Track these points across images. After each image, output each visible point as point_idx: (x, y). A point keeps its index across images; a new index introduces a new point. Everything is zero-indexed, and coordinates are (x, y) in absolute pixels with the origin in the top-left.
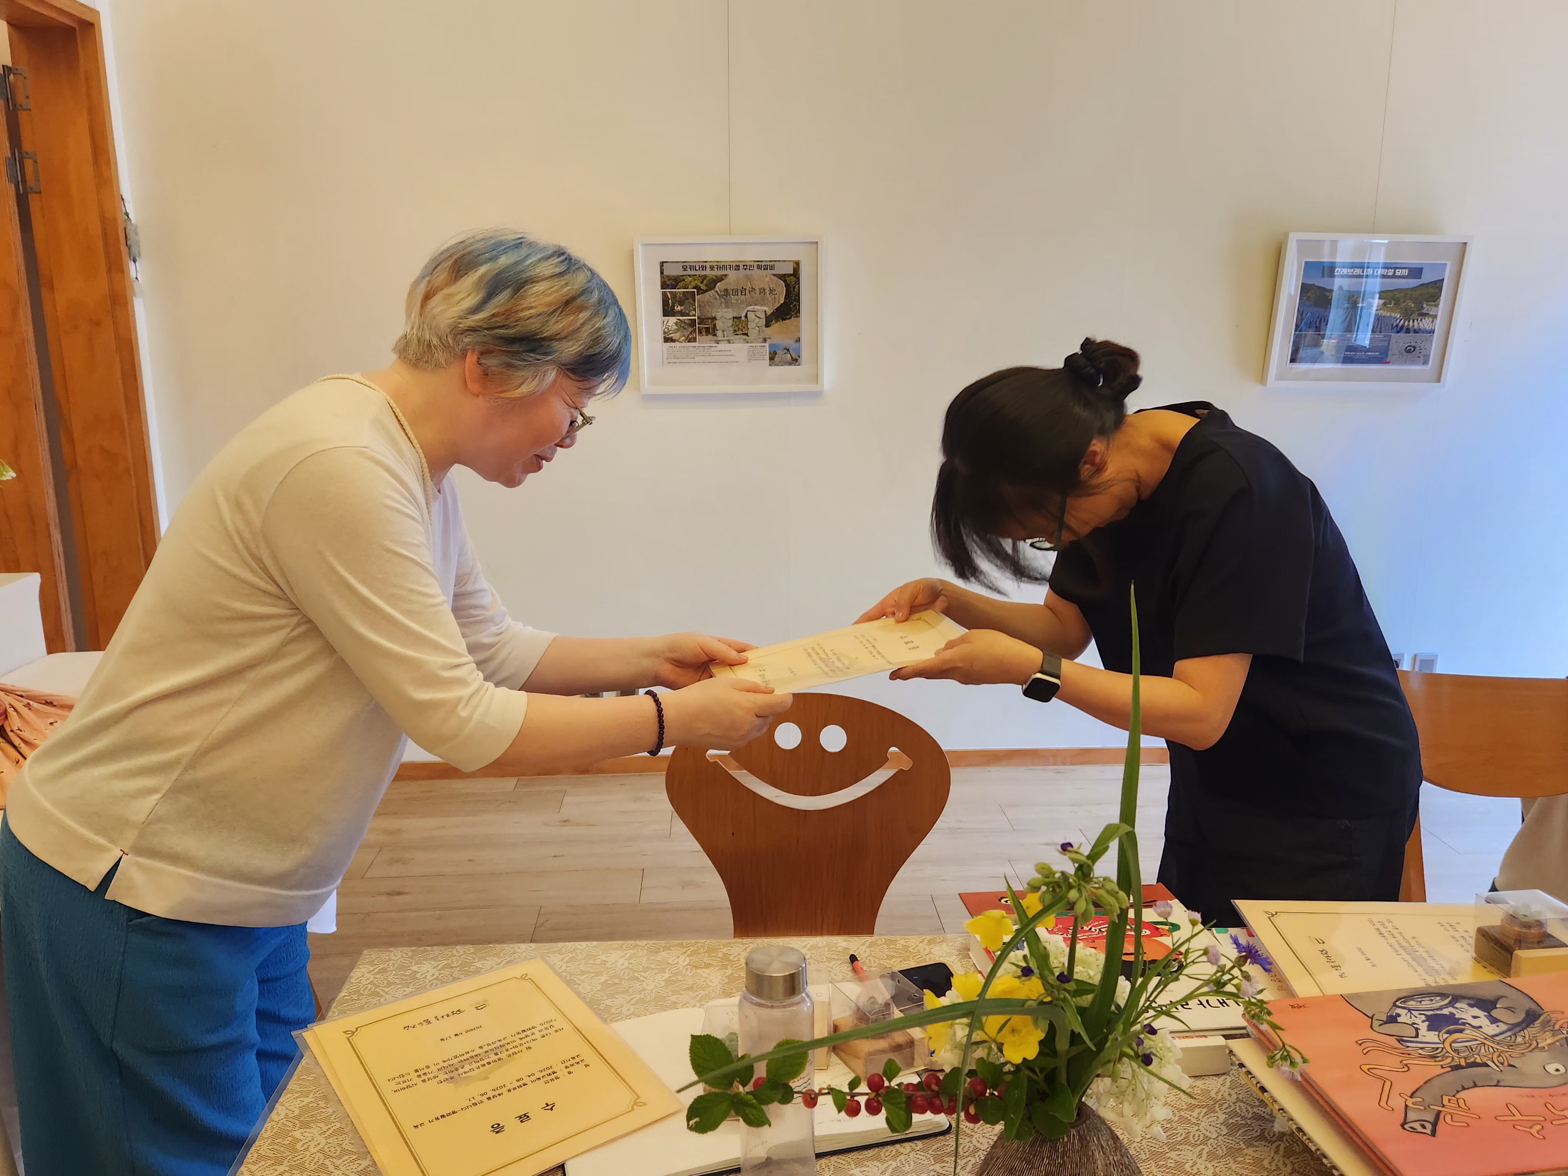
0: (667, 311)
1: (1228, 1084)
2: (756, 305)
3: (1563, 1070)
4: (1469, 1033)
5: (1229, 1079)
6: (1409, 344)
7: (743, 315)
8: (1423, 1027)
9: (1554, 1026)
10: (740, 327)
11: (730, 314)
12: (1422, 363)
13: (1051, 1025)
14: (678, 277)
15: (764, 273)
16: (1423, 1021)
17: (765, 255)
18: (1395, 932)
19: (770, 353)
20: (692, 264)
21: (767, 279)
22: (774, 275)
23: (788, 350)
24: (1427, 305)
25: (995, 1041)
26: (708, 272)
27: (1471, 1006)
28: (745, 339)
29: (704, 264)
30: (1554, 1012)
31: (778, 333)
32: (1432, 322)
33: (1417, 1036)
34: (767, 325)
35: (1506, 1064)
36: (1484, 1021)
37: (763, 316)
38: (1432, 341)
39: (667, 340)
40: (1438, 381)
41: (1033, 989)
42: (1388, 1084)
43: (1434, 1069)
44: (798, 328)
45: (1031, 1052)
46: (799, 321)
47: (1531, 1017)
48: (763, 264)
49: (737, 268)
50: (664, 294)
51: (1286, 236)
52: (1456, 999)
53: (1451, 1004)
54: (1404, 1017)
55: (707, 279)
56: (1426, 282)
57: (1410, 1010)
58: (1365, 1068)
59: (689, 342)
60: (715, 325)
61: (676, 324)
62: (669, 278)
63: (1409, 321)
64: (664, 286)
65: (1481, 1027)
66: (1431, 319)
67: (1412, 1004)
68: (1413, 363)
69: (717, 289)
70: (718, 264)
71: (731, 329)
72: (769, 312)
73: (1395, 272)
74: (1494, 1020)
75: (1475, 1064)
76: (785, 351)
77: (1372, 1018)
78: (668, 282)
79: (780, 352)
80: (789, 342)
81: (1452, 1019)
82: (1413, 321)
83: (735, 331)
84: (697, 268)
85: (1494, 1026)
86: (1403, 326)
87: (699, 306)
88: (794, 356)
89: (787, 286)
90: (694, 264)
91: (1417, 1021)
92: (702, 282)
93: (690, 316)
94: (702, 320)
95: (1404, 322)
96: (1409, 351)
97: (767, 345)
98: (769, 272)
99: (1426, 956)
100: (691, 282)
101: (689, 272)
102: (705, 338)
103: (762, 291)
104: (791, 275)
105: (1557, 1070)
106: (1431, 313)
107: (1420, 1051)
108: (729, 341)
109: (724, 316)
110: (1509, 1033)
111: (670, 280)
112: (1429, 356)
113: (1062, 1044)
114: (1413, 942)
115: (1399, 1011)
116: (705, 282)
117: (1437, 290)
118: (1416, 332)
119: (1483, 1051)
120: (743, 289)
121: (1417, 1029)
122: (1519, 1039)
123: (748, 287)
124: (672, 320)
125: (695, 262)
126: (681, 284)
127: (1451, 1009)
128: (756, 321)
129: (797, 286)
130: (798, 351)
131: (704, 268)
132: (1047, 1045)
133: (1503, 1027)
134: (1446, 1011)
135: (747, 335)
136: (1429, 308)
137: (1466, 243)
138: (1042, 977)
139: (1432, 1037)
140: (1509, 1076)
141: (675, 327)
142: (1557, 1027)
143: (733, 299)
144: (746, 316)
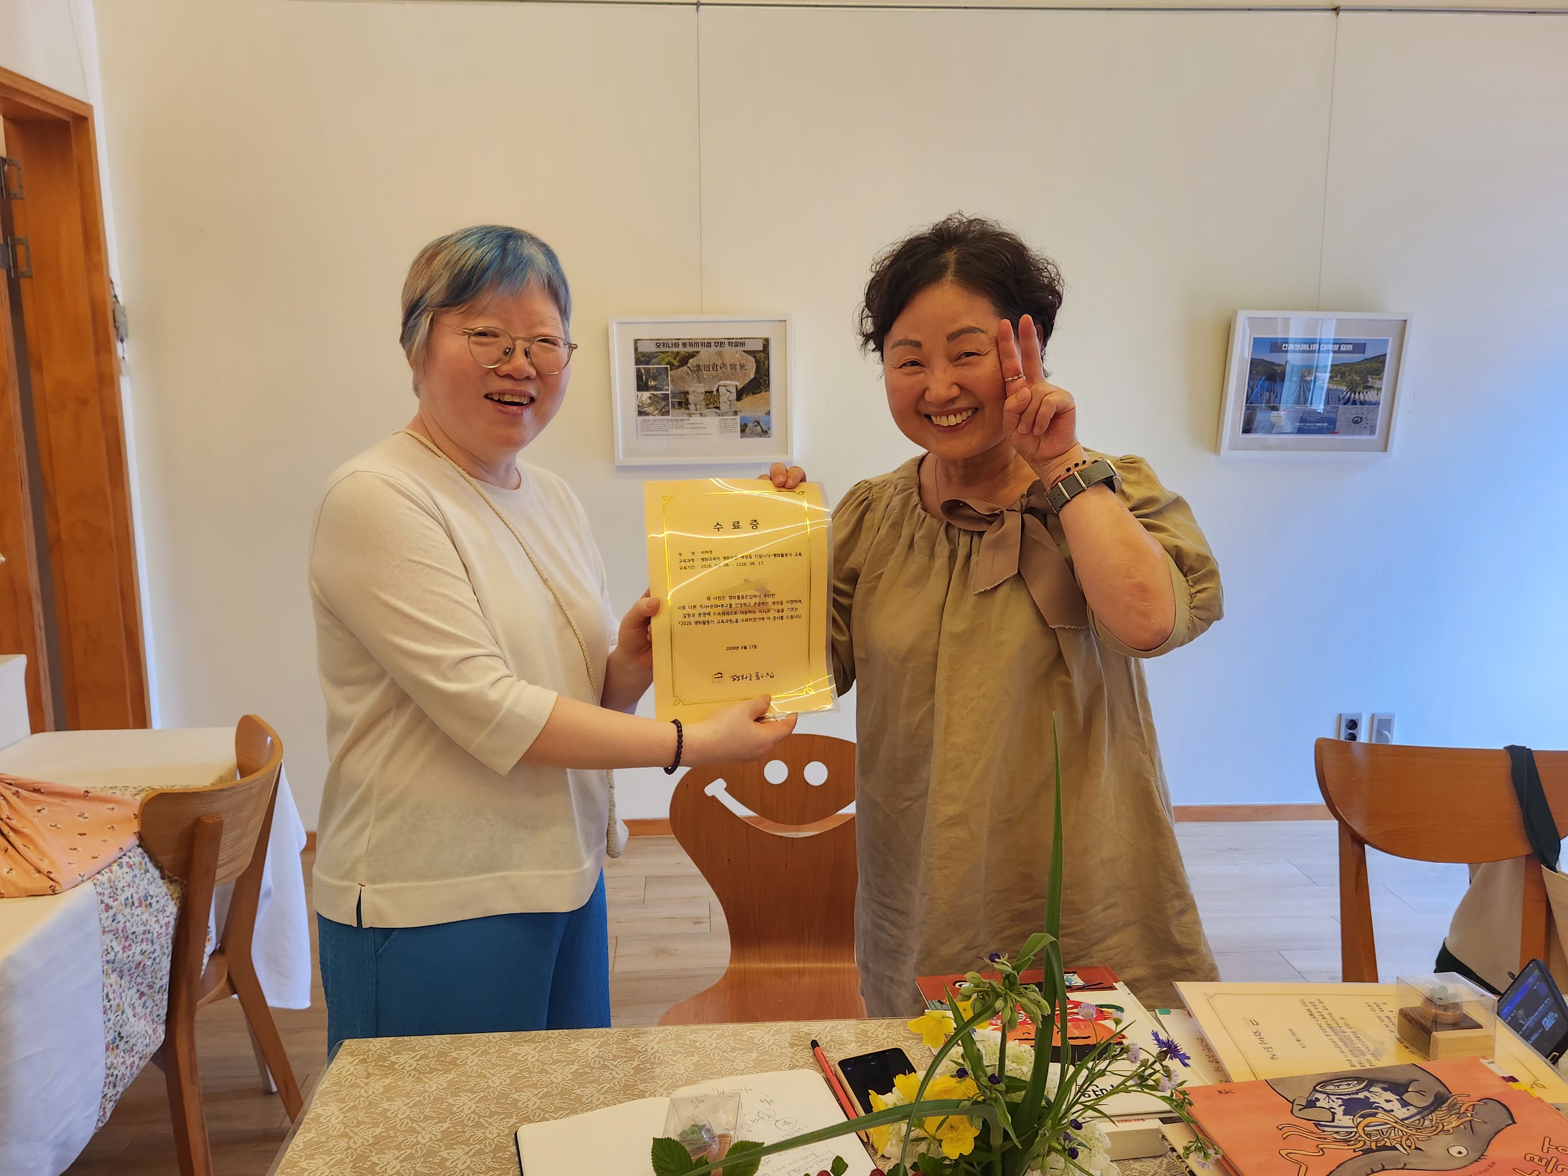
0: (642, 386)
1: (1164, 1166)
2: (727, 380)
3: (1465, 1152)
4: (1381, 1116)
5: (1166, 1161)
6: (1355, 416)
7: (715, 389)
8: (1339, 1111)
9: (1460, 1109)
10: (712, 400)
11: (701, 388)
12: (1369, 432)
13: (985, 1123)
14: (652, 353)
15: (734, 349)
16: (1340, 1106)
17: (736, 333)
18: (1325, 1013)
19: (741, 426)
20: (664, 342)
21: (737, 356)
22: (745, 351)
23: (758, 423)
24: (1372, 379)
25: (934, 1138)
26: (681, 349)
27: (1385, 1089)
28: (716, 413)
29: (676, 341)
30: (1461, 1095)
31: (750, 406)
32: (1378, 394)
33: (1333, 1121)
34: (739, 399)
35: (1413, 1147)
36: (1395, 1105)
37: (734, 390)
38: (1377, 413)
39: (640, 413)
40: (1385, 450)
41: (968, 1088)
42: (1304, 1168)
43: (1347, 1153)
44: (768, 401)
45: (967, 1148)
46: (769, 396)
47: (1439, 1100)
48: (733, 341)
49: (709, 345)
50: (638, 370)
51: (1235, 313)
52: (1371, 1083)
53: (1366, 1088)
54: (1323, 1102)
55: (680, 355)
56: (1370, 357)
57: (1328, 1094)
58: (1283, 1152)
59: (662, 415)
60: (687, 399)
61: (650, 398)
62: (644, 355)
63: (1355, 394)
64: (638, 362)
65: (1392, 1111)
66: (1376, 392)
67: (1330, 1088)
68: (1360, 433)
69: (689, 365)
70: (691, 341)
71: (703, 402)
72: (740, 387)
73: (1340, 347)
74: (1405, 1104)
75: (1385, 1148)
76: (756, 424)
77: (1293, 1103)
78: (641, 358)
79: (750, 425)
80: (759, 414)
81: (1367, 1103)
82: (1359, 394)
83: (707, 404)
84: (670, 345)
85: (1405, 1109)
86: (1350, 397)
87: (672, 381)
88: (765, 428)
89: (757, 362)
90: (667, 341)
91: (1335, 1106)
92: (675, 359)
93: (662, 390)
94: (674, 395)
95: (1351, 395)
96: (1356, 422)
97: (738, 418)
98: (740, 349)
99: (1352, 1036)
100: (664, 358)
101: (662, 349)
102: (677, 411)
103: (733, 366)
104: (760, 351)
105: (1460, 1153)
106: (1376, 386)
107: (1336, 1136)
108: (701, 415)
109: (696, 390)
110: (1418, 1117)
111: (644, 356)
112: (1376, 426)
113: (996, 1140)
114: (1341, 1022)
115: (1318, 1095)
116: (678, 358)
117: (1380, 365)
118: (1362, 403)
119: (1393, 1134)
120: (715, 366)
121: (1334, 1114)
122: (1427, 1123)
123: (719, 362)
124: (646, 395)
125: (668, 339)
126: (654, 361)
127: (1366, 1094)
128: (727, 396)
129: (766, 362)
130: (769, 422)
131: (676, 345)
132: (982, 1141)
133: (1413, 1110)
134: (1361, 1096)
135: (718, 408)
136: (1374, 380)
137: (1406, 321)
138: (977, 1079)
139: (1346, 1121)
140: (1415, 1160)
141: (649, 401)
142: (1462, 1110)
143: (705, 374)
144: (718, 390)
